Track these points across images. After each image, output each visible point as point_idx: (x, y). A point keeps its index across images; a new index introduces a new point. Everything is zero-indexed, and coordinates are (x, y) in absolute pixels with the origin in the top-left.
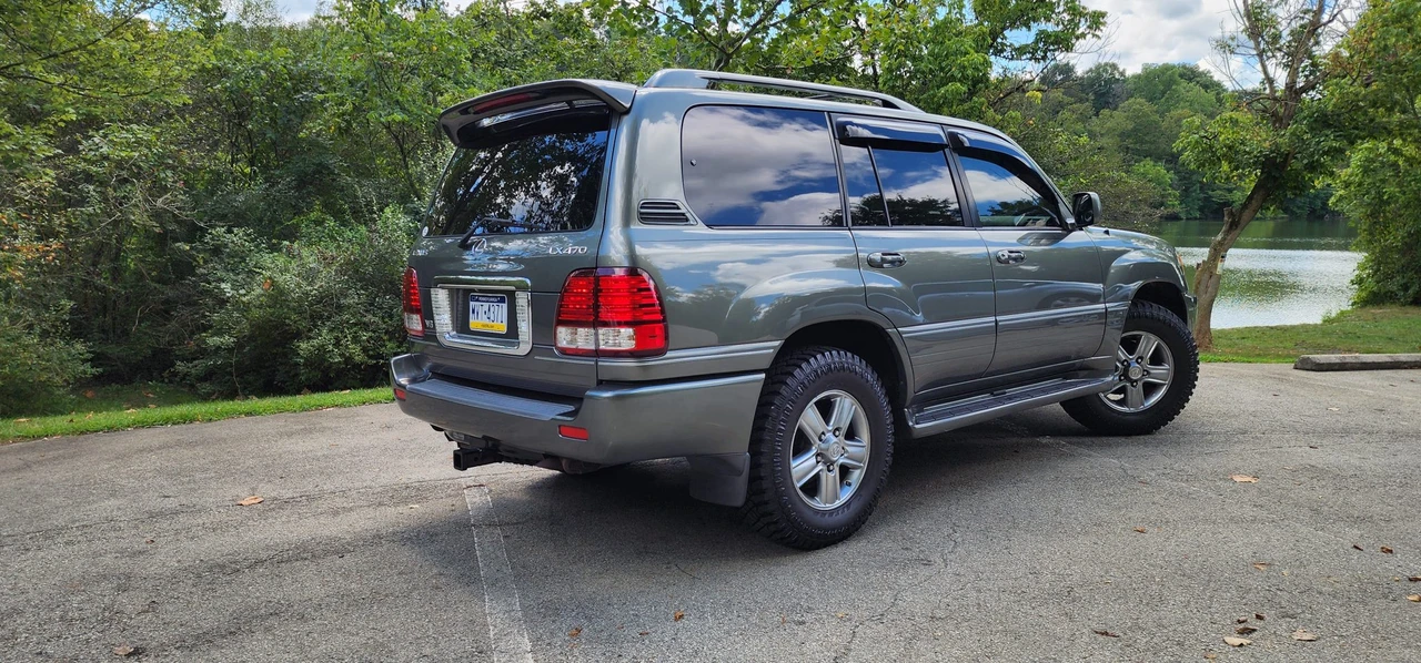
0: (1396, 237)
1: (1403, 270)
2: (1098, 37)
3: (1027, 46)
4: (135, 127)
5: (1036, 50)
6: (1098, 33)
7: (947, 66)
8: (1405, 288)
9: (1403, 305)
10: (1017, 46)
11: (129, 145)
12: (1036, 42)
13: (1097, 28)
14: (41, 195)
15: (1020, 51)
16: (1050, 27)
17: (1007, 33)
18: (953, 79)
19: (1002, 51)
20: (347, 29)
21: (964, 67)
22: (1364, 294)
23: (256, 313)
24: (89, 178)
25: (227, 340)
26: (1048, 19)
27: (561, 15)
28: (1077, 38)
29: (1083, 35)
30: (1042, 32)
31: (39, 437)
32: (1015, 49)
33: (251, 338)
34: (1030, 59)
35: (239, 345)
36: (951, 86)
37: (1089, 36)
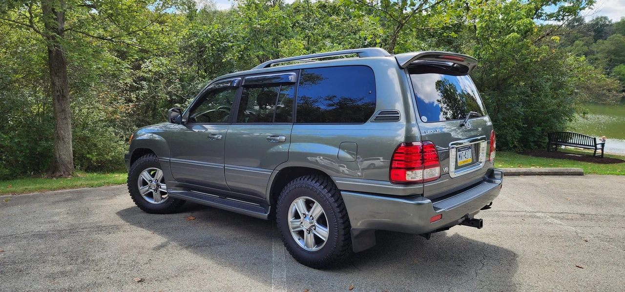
2: (592, 9)
3: (554, 13)
4: (161, 58)
5: (558, 16)
6: (591, 7)
7: (511, 25)
10: (549, 13)
11: (159, 66)
12: (559, 12)
13: (591, 4)
14: (127, 86)
15: (550, 16)
16: (566, 4)
17: (544, 7)
18: (513, 31)
19: (541, 16)
20: (242, 16)
21: (519, 25)
24: (144, 79)
27: (331, 6)
28: (581, 10)
29: (584, 8)
30: (562, 7)
31: (121, 184)
32: (548, 15)
34: (555, 20)
36: (512, 35)
37: (588, 8)
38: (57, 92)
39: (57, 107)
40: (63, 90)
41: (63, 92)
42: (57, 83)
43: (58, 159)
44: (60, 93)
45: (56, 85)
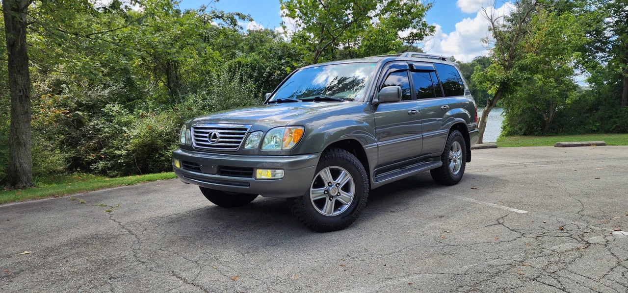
0: (517, 111)
1: (520, 123)
3: (407, 37)
5: (409, 40)
6: (433, 34)
7: (388, 44)
8: (521, 129)
9: (520, 135)
12: (409, 36)
16: (415, 31)
21: (395, 45)
22: (506, 132)
23: (136, 141)
25: (124, 152)
26: (415, 28)
28: (426, 35)
29: (428, 35)
30: (412, 33)
33: (134, 151)
34: (407, 43)
35: (128, 155)
37: (430, 35)
38: (20, 92)
39: (19, 108)
40: (26, 90)
41: (26, 91)
42: (20, 82)
43: (19, 168)
44: (23, 92)
45: (18, 84)
